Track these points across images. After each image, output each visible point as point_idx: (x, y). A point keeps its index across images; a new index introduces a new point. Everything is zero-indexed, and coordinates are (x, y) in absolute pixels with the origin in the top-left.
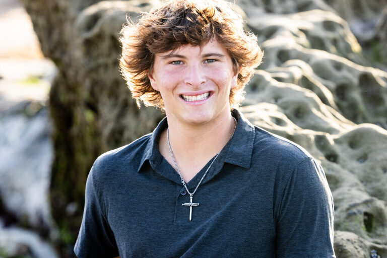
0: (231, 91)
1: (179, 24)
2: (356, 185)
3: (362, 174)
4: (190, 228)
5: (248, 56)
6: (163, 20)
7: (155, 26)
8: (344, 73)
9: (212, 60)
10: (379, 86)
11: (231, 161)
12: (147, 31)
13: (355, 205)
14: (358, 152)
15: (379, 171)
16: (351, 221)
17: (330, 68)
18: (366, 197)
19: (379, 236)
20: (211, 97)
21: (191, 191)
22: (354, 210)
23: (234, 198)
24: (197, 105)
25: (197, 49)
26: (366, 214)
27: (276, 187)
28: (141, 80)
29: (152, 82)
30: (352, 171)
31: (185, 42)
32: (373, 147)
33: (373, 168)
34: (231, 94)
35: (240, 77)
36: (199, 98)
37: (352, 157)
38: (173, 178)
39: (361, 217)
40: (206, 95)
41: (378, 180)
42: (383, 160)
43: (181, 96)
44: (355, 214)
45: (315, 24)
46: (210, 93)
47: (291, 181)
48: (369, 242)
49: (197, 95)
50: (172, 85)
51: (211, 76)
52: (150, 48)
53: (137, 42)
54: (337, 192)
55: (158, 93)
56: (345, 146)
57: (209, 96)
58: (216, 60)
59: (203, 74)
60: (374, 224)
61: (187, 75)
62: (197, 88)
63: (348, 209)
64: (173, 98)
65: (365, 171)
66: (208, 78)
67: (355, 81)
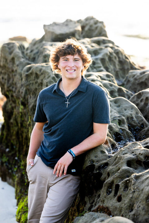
0: (82, 70)
1: (68, 48)
2: (116, 112)
3: (118, 110)
4: (67, 110)
5: (87, 60)
6: (63, 47)
7: (60, 48)
8: (113, 87)
9: (76, 60)
10: (124, 92)
11: (80, 90)
12: (58, 50)
13: (116, 117)
14: (117, 105)
15: (123, 110)
16: (114, 121)
17: (108, 85)
18: (119, 115)
19: (123, 126)
20: (75, 71)
21: (68, 99)
22: (115, 118)
23: (81, 101)
24: (71, 73)
25: (72, 56)
26: (119, 120)
27: (93, 98)
28: (55, 65)
29: (58, 66)
30: (115, 109)
31: (69, 54)
32: (122, 103)
33: (121, 109)
34: (82, 71)
35: (85, 67)
36: (72, 71)
37: (115, 106)
38: (63, 95)
39: (117, 121)
40: (74, 70)
41: (123, 112)
42: (125, 107)
43: (67, 70)
44: (115, 119)
45: (104, 75)
46: (75, 70)
47: (98, 97)
48: (119, 127)
49: (71, 70)
50: (64, 67)
51: (76, 65)
52: (58, 55)
53: (55, 53)
54: (111, 113)
55: (60, 69)
56: (113, 103)
57: (74, 71)
58: (78, 60)
59: (73, 64)
60: (121, 123)
61: (69, 64)
62: (71, 68)
63: (113, 118)
64: (64, 70)
65: (119, 110)
66: (75, 66)
67: (117, 90)
